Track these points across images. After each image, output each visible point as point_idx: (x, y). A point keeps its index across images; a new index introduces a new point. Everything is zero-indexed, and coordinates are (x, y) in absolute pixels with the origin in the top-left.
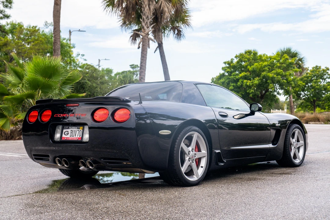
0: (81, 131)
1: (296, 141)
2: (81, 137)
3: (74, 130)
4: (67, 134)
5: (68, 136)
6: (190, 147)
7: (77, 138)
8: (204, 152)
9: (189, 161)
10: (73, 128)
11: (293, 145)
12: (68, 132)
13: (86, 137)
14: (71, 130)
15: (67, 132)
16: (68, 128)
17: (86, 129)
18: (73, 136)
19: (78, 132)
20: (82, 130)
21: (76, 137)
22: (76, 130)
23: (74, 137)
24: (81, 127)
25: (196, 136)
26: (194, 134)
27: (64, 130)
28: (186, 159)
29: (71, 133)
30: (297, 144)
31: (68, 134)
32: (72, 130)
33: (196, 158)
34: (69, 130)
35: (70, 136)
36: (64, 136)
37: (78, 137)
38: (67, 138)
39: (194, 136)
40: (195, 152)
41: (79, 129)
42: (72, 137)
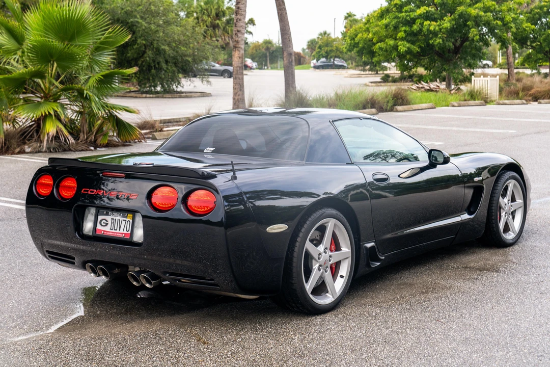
0: (129, 222)
1: (509, 200)
2: (129, 232)
3: (117, 218)
4: (105, 224)
5: (107, 229)
6: (321, 245)
7: (123, 234)
8: (346, 249)
9: (319, 270)
10: (116, 214)
11: (504, 210)
12: (107, 221)
13: (139, 235)
14: (112, 219)
15: (104, 221)
16: (107, 214)
17: (139, 220)
18: (116, 230)
19: (124, 222)
20: (131, 221)
21: (121, 231)
22: (121, 219)
23: (118, 231)
24: (129, 215)
25: (331, 225)
26: (328, 222)
27: (99, 217)
28: (314, 268)
29: (112, 223)
30: (511, 206)
31: (107, 224)
32: (114, 218)
33: (331, 263)
34: (109, 218)
35: (111, 229)
36: (99, 227)
37: (125, 232)
38: (104, 231)
39: (328, 225)
40: (330, 253)
41: (126, 217)
42: (113, 231)
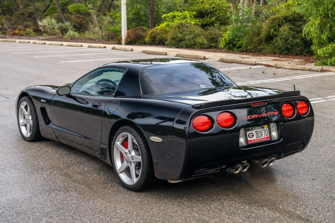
0: (266, 130)
2: (268, 136)
3: (259, 130)
4: (252, 136)
5: (254, 138)
7: (264, 138)
10: (257, 128)
12: (252, 134)
13: (274, 134)
14: (256, 131)
15: (251, 134)
16: (252, 130)
17: (273, 126)
19: (263, 131)
20: (268, 129)
22: (261, 130)
23: (261, 138)
24: (265, 126)
27: (247, 133)
29: (256, 134)
31: (253, 136)
32: (257, 130)
34: (253, 132)
35: (257, 138)
36: (249, 139)
37: (266, 136)
38: (253, 140)
41: (264, 128)
42: (259, 138)
